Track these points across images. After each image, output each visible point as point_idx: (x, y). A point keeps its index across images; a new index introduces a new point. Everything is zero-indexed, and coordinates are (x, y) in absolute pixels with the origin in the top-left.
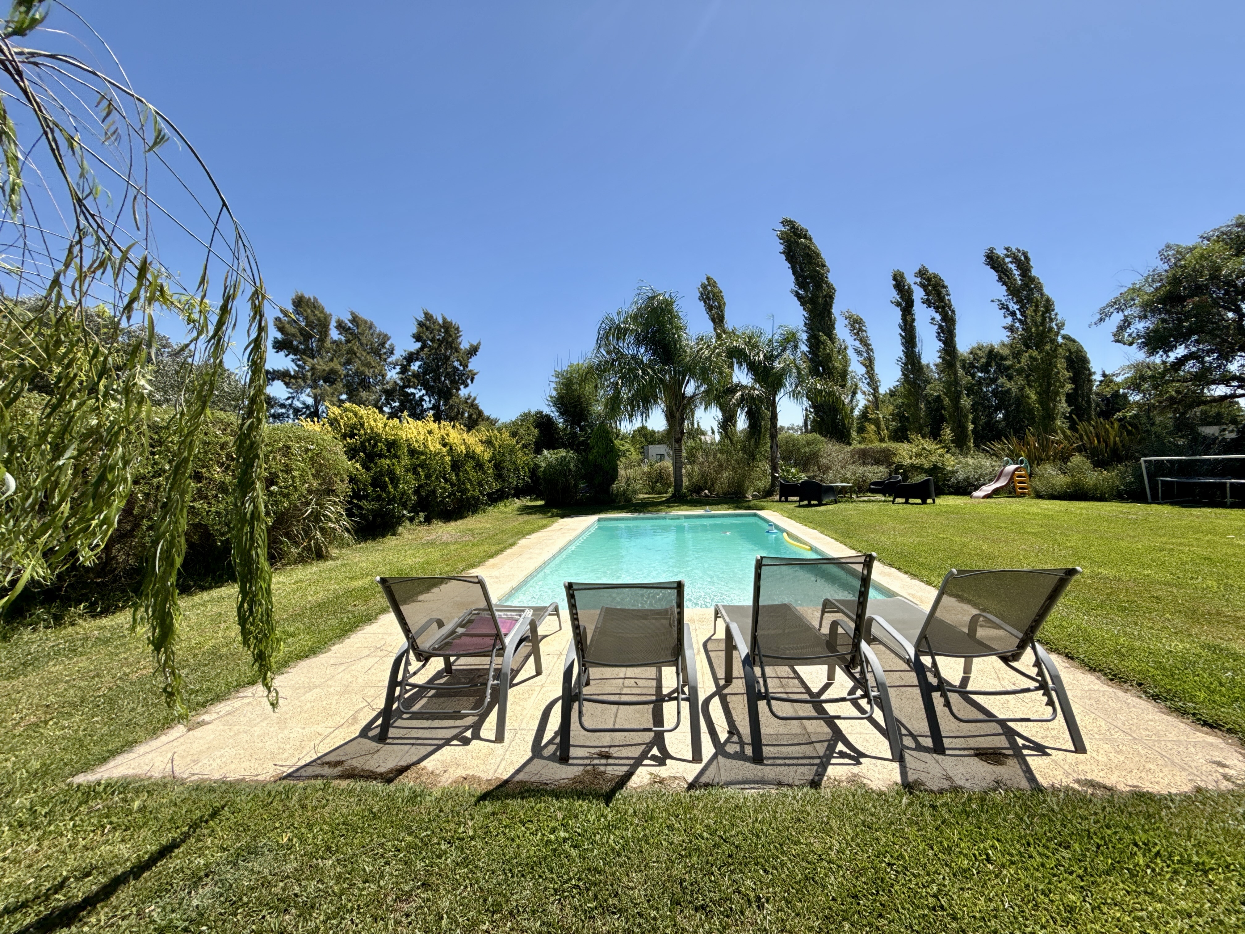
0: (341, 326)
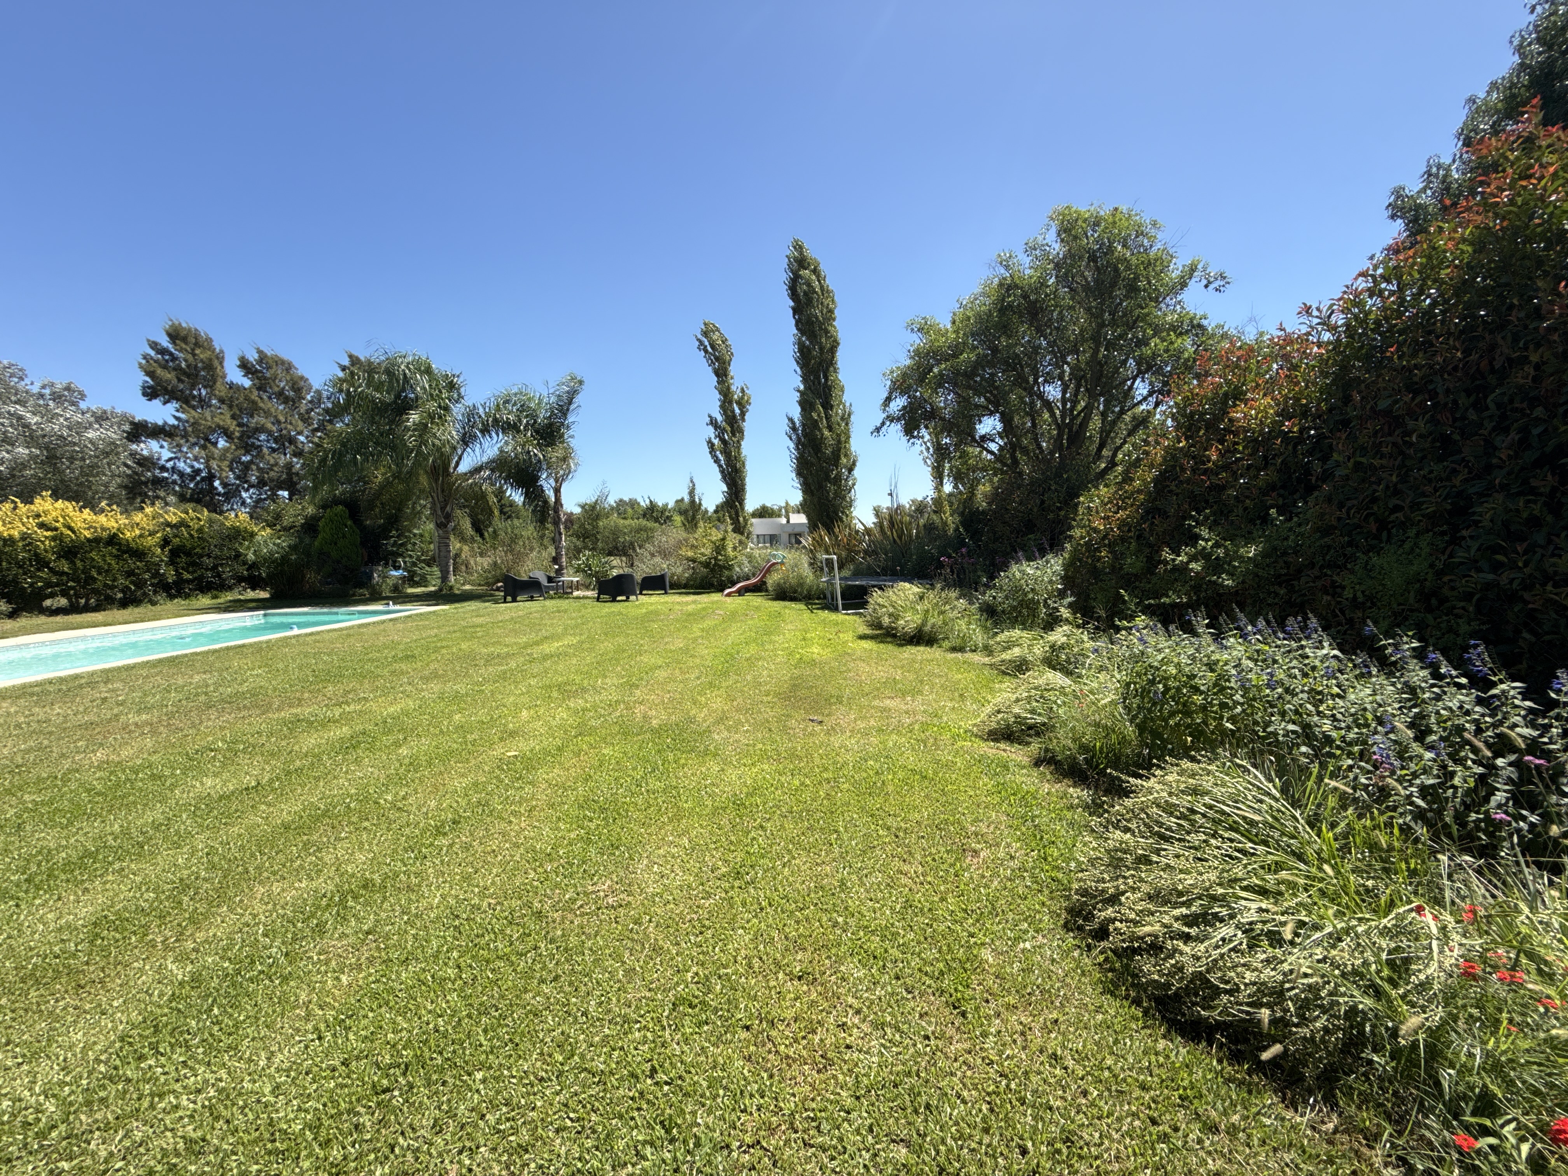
0: (245, 366)
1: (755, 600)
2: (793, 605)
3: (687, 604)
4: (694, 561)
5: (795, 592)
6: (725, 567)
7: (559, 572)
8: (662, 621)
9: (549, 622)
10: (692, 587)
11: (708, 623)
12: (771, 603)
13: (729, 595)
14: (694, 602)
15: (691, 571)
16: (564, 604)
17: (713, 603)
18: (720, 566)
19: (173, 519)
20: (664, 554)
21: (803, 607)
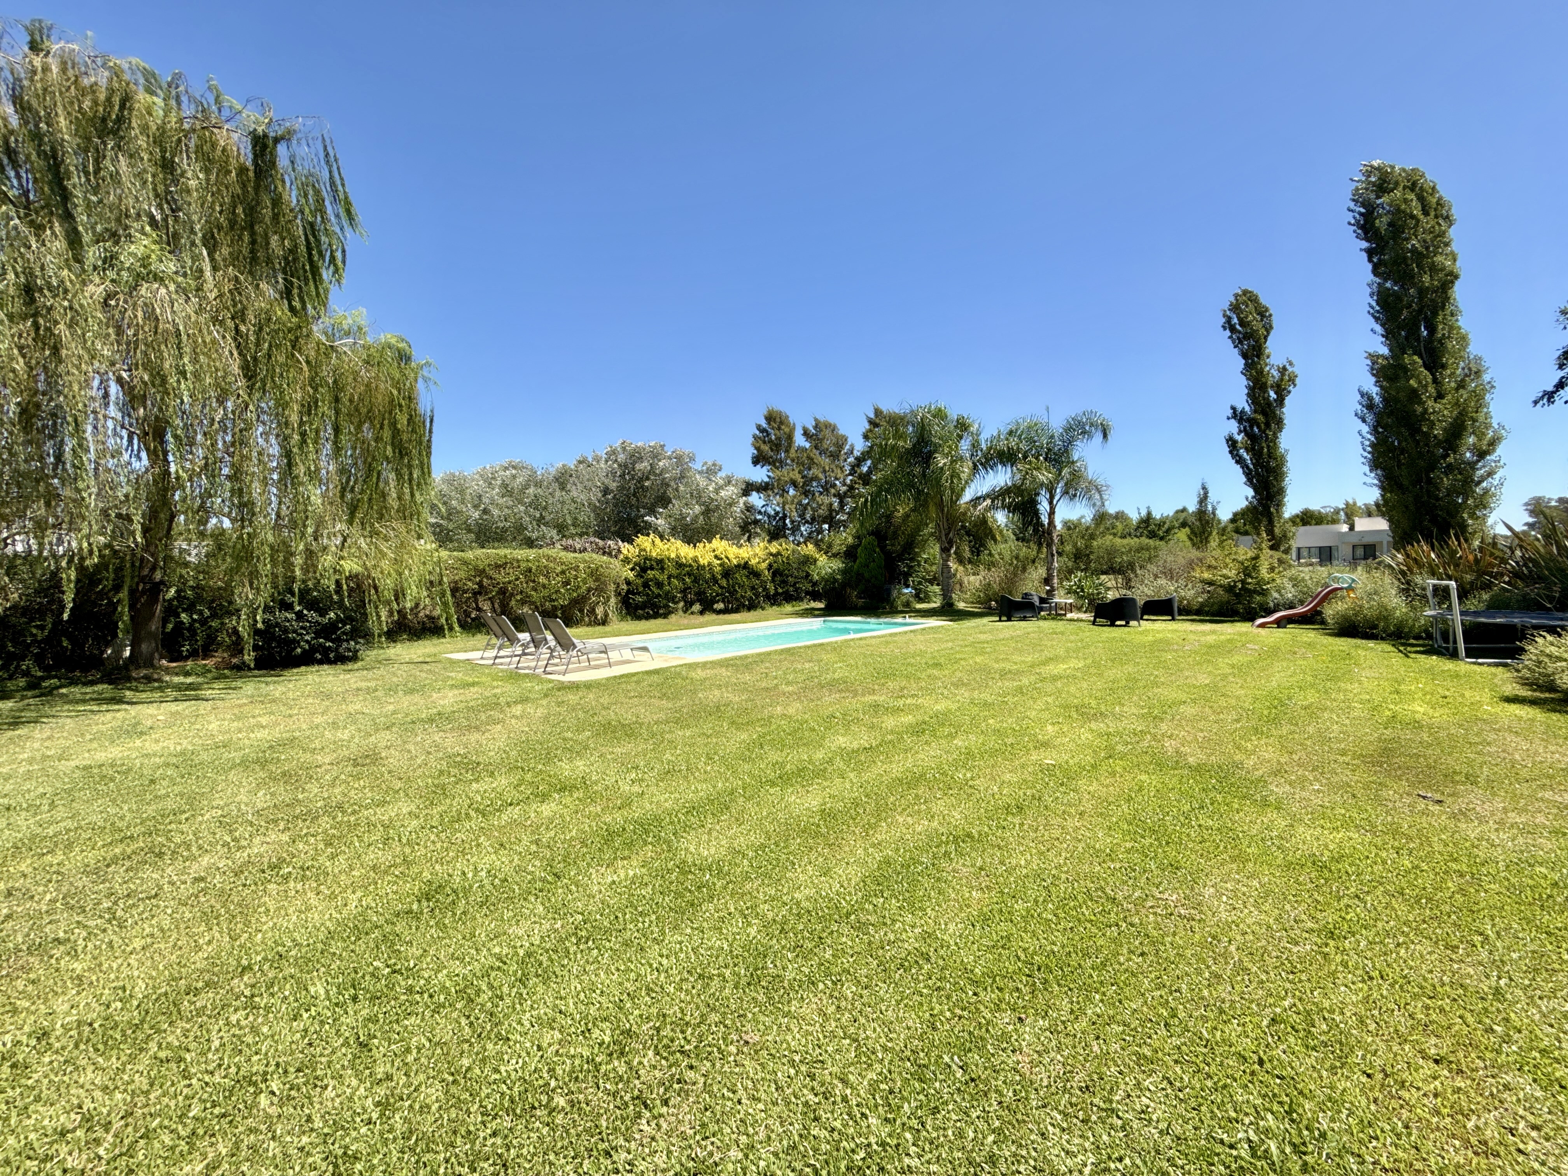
0: (806, 433)
1: (1307, 635)
2: (1371, 644)
3: (1204, 633)
4: (1211, 583)
5: (1375, 627)
6: (1255, 591)
7: (1050, 593)
8: (1176, 651)
9: (1049, 644)
10: (1207, 614)
11: (1236, 659)
12: (1331, 639)
13: (1262, 626)
14: (1213, 632)
15: (1205, 596)
16: (1059, 625)
17: (1240, 634)
18: (1249, 591)
19: (774, 551)
20: (1170, 575)
21: (1390, 648)
